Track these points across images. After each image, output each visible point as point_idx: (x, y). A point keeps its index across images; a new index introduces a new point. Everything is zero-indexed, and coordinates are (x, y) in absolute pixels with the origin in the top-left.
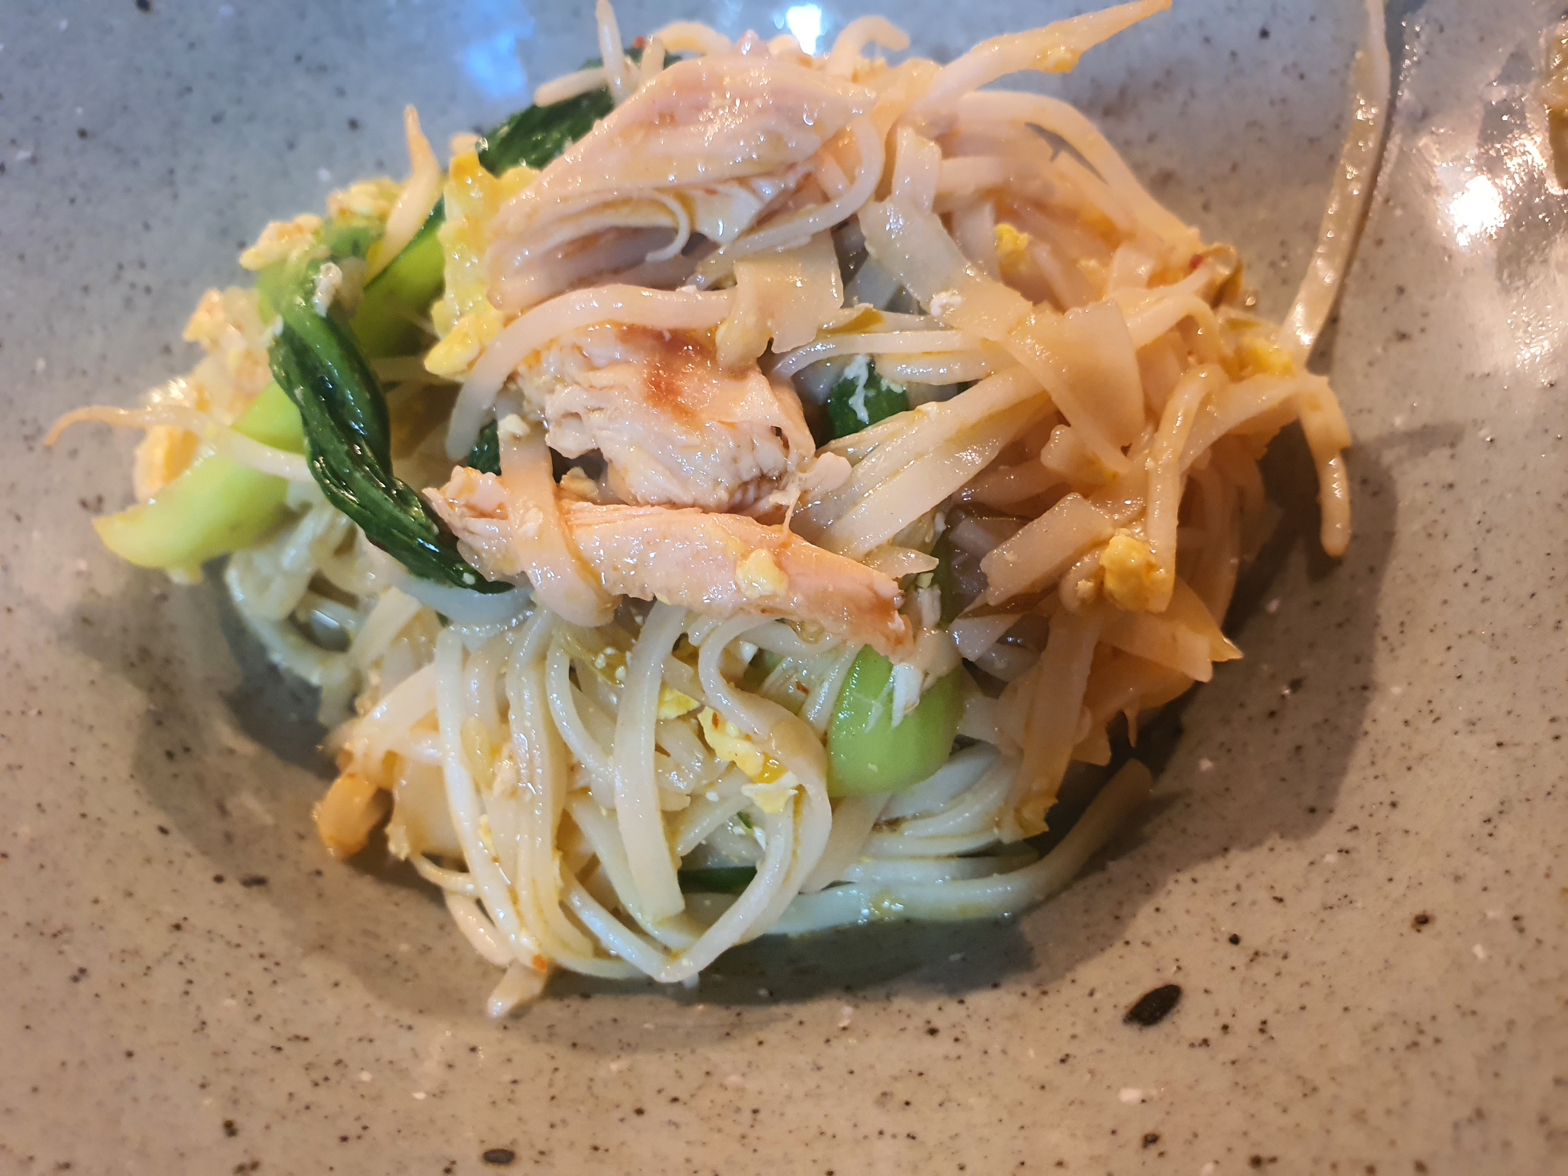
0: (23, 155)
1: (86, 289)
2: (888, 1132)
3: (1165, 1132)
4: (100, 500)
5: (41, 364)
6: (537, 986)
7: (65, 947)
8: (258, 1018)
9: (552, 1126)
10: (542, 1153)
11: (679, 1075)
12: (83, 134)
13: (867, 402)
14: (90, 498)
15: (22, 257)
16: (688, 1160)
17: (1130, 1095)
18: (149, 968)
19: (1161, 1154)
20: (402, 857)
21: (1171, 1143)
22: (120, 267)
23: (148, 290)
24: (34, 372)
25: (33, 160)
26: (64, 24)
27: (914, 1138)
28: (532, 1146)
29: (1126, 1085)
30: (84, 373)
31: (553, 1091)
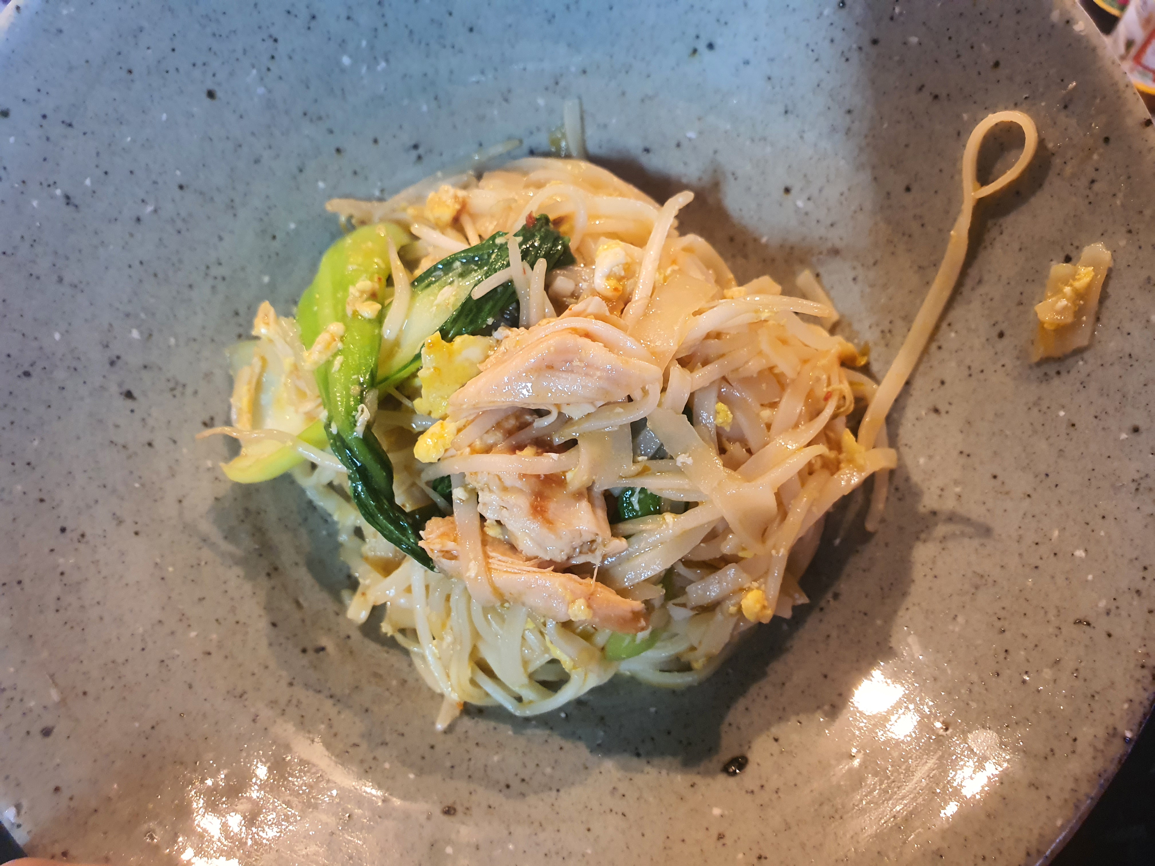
0: (150, 208)
1: (191, 286)
2: (614, 810)
3: (727, 834)
4: (212, 419)
5: (172, 341)
6: (457, 712)
7: (246, 703)
8: (335, 735)
9: (471, 793)
10: (467, 809)
11: (525, 765)
12: (181, 187)
13: (640, 502)
14: (207, 419)
15: (155, 275)
16: (529, 816)
17: (717, 811)
18: (284, 710)
19: (724, 845)
20: (389, 635)
21: (728, 841)
22: (208, 267)
23: (224, 279)
24: (169, 347)
25: (155, 211)
26: (164, 117)
27: (625, 816)
28: (462, 805)
29: (716, 806)
30: (195, 340)
31: (470, 773)
